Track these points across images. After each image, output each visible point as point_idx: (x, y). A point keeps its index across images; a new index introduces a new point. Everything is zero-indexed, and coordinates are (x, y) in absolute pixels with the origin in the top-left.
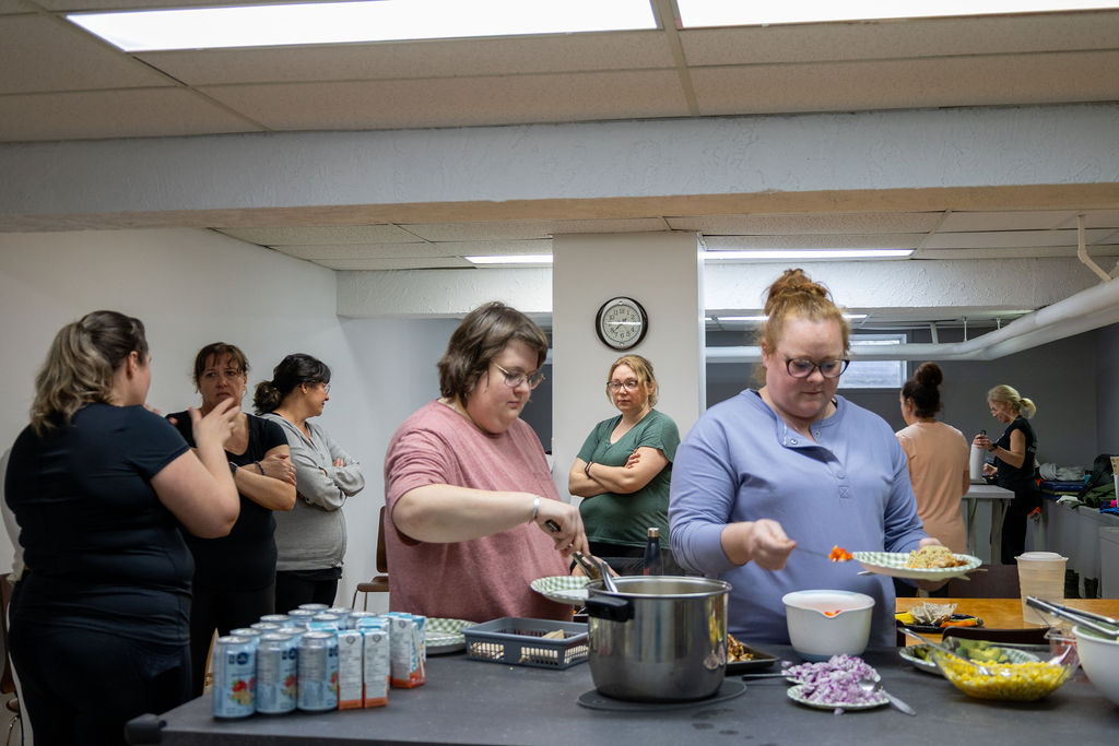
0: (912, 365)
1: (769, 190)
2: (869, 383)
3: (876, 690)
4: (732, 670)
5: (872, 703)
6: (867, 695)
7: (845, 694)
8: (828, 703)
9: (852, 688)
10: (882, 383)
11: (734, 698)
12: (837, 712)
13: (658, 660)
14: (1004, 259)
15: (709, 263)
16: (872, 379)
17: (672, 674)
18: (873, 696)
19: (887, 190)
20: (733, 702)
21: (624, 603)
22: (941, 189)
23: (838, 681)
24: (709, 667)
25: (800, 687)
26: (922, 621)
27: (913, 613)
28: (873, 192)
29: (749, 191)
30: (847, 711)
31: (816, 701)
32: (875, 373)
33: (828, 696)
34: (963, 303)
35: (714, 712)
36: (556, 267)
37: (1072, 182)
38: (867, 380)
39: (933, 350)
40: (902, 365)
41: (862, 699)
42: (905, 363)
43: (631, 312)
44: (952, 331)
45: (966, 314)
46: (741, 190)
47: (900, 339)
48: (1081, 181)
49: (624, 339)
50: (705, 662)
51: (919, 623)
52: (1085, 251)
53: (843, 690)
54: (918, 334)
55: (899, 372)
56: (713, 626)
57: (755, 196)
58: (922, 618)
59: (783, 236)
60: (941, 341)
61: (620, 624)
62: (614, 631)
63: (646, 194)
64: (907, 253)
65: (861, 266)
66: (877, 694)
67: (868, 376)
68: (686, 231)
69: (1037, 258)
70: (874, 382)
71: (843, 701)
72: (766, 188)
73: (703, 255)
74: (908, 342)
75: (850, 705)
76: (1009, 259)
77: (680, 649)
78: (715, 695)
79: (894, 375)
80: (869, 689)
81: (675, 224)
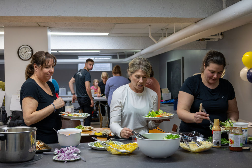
0: (113, 65)
1: (59, 16)
2: (102, 69)
3: (77, 155)
4: (38, 152)
5: (76, 159)
6: (75, 157)
7: (68, 157)
8: (63, 160)
9: (70, 155)
10: (105, 69)
11: (37, 160)
12: (65, 162)
13: (15, 151)
14: (133, 36)
15: (52, 36)
16: (103, 68)
17: (19, 154)
18: (76, 157)
19: (92, 17)
20: (37, 161)
21: (3, 135)
22: (106, 17)
23: (67, 153)
24: (30, 152)
25: (57, 156)
26: (104, 134)
27: (102, 132)
28: (88, 17)
29: (54, 16)
30: (68, 162)
31: (60, 159)
32: (103, 67)
33: (64, 158)
34: (123, 48)
35: (30, 165)
36: (5, 36)
37: (140, 17)
38: (101, 69)
39: (118, 60)
40: (110, 65)
41: (73, 158)
42: (111, 64)
43: (28, 49)
44: (123, 56)
45: (126, 51)
46: (51, 15)
47: (110, 57)
48: (142, 17)
49: (26, 57)
50: (29, 150)
51: (103, 135)
52: (151, 35)
53: (68, 156)
54: (114, 56)
55: (110, 67)
56: (31, 140)
57: (55, 17)
58: (104, 133)
59: (72, 29)
60: (120, 58)
61: (3, 141)
62: (2, 143)
63: (23, 15)
64: (107, 34)
65: (94, 37)
66: (77, 156)
67: (102, 68)
68: (44, 26)
69: (141, 37)
70: (103, 69)
71: (67, 159)
72: (58, 15)
73: (50, 33)
74: (112, 58)
75: (69, 160)
76: (134, 36)
77: (22, 147)
78: (32, 159)
79: (108, 67)
80: (75, 155)
81: (41, 24)
